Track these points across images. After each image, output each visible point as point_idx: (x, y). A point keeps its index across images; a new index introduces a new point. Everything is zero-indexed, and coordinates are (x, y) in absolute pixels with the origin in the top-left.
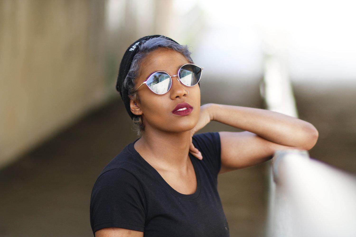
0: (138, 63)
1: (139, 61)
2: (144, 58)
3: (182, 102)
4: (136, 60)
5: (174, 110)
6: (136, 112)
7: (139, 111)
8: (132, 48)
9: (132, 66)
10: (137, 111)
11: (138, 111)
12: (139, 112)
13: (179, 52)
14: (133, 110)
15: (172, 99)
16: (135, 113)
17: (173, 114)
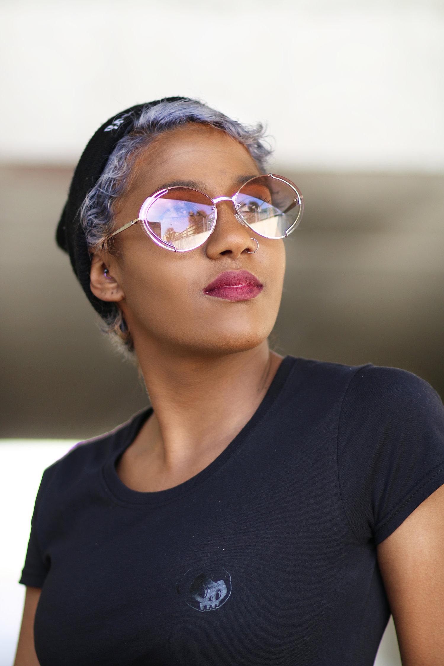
0: (128, 157)
1: (132, 154)
2: (146, 146)
3: (238, 269)
4: (123, 151)
5: (209, 285)
6: (105, 294)
7: (115, 291)
8: (114, 125)
9: (111, 166)
10: (108, 289)
11: (112, 291)
12: (112, 293)
13: (240, 143)
14: (99, 286)
15: (210, 257)
16: (103, 294)
17: (207, 296)
